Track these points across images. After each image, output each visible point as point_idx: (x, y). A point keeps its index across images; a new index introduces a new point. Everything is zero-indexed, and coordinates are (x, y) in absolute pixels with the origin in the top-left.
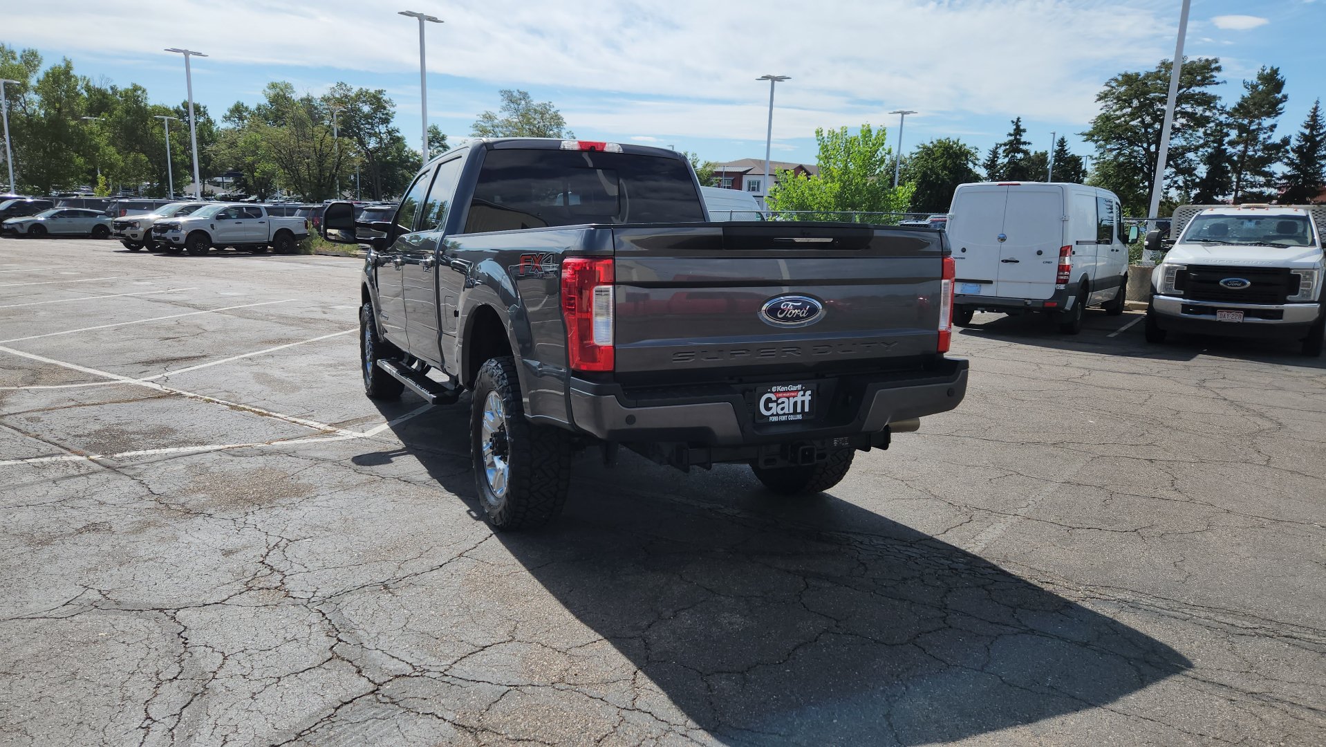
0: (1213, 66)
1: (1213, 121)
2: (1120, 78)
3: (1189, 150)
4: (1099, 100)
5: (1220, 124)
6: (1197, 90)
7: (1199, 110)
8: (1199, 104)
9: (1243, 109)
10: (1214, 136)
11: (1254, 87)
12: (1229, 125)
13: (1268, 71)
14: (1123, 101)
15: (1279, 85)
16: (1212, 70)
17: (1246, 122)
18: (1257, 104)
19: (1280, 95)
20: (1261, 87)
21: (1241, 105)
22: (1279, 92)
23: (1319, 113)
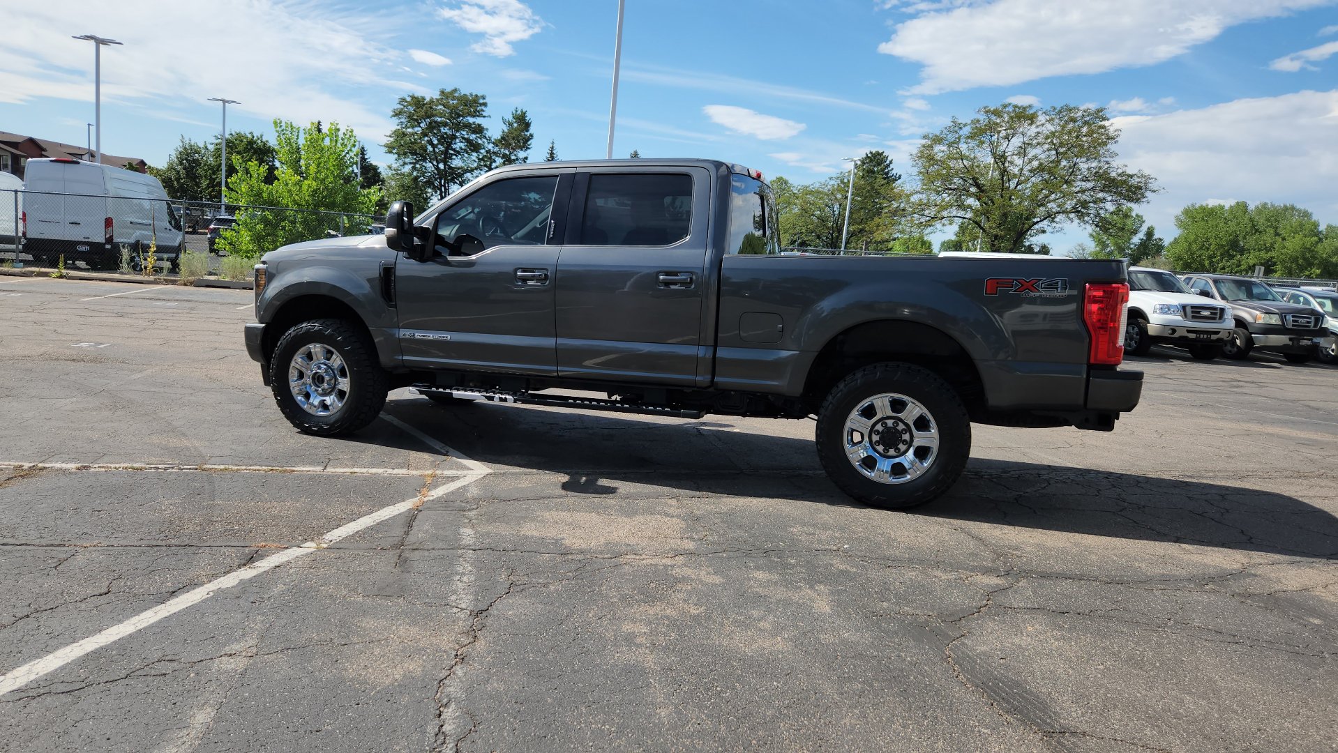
0: (481, 101)
1: (484, 148)
2: (409, 99)
3: (467, 171)
4: (394, 116)
5: (488, 151)
6: (471, 120)
7: (473, 137)
8: (474, 132)
9: (504, 141)
10: (484, 161)
11: (511, 124)
12: (495, 153)
13: (519, 112)
14: (413, 120)
15: (528, 125)
16: (481, 105)
17: (507, 152)
18: (513, 139)
19: (528, 134)
20: (515, 125)
21: (503, 138)
22: (527, 131)
23: (554, 152)
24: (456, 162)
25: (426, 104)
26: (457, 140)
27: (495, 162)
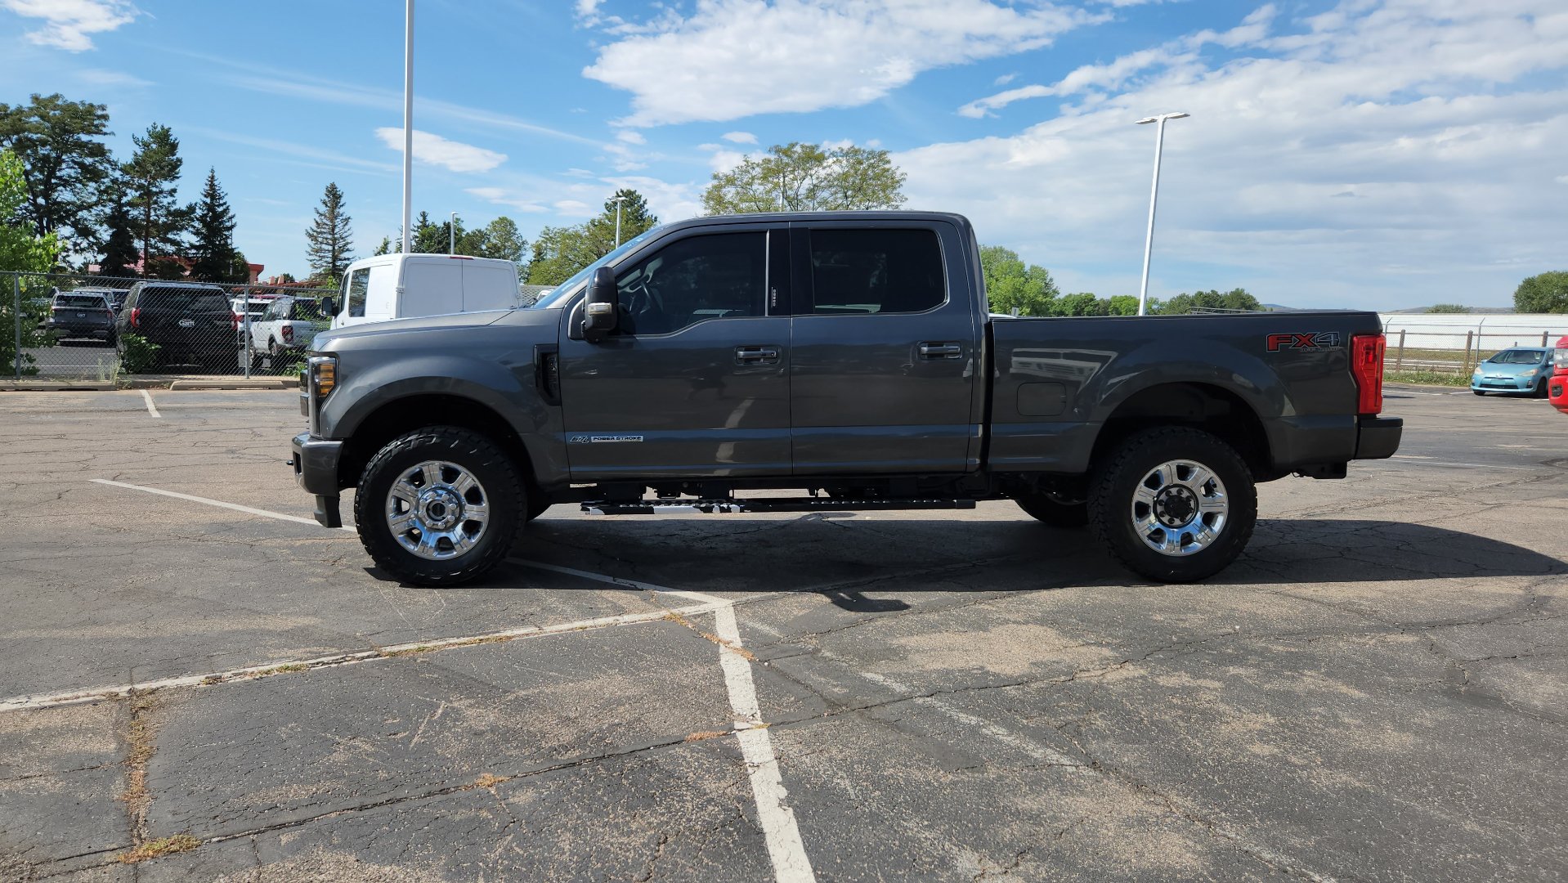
0: (100, 112)
1: (107, 177)
3: (81, 208)
5: (114, 181)
6: (84, 138)
7: (88, 161)
8: (92, 155)
9: (138, 167)
10: (108, 194)
11: (146, 145)
12: (126, 184)
13: (159, 129)
15: (174, 147)
16: (99, 117)
17: (144, 182)
18: (153, 164)
19: (175, 157)
20: (154, 146)
21: (137, 163)
22: (174, 155)
23: (216, 183)
24: (64, 195)
25: (11, 114)
26: (64, 166)
27: (126, 195)
